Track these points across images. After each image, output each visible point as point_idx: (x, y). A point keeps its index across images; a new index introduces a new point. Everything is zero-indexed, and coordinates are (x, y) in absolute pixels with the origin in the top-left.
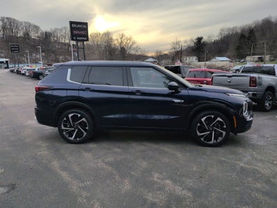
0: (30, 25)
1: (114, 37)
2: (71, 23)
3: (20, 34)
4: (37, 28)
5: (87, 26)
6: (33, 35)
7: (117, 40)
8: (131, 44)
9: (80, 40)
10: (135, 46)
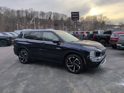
0: (63, 15)
1: (98, 17)
2: (72, 13)
3: (60, 19)
4: (66, 16)
5: (79, 14)
6: (65, 19)
7: (99, 18)
8: (106, 19)
9: (75, 20)
10: (108, 20)
